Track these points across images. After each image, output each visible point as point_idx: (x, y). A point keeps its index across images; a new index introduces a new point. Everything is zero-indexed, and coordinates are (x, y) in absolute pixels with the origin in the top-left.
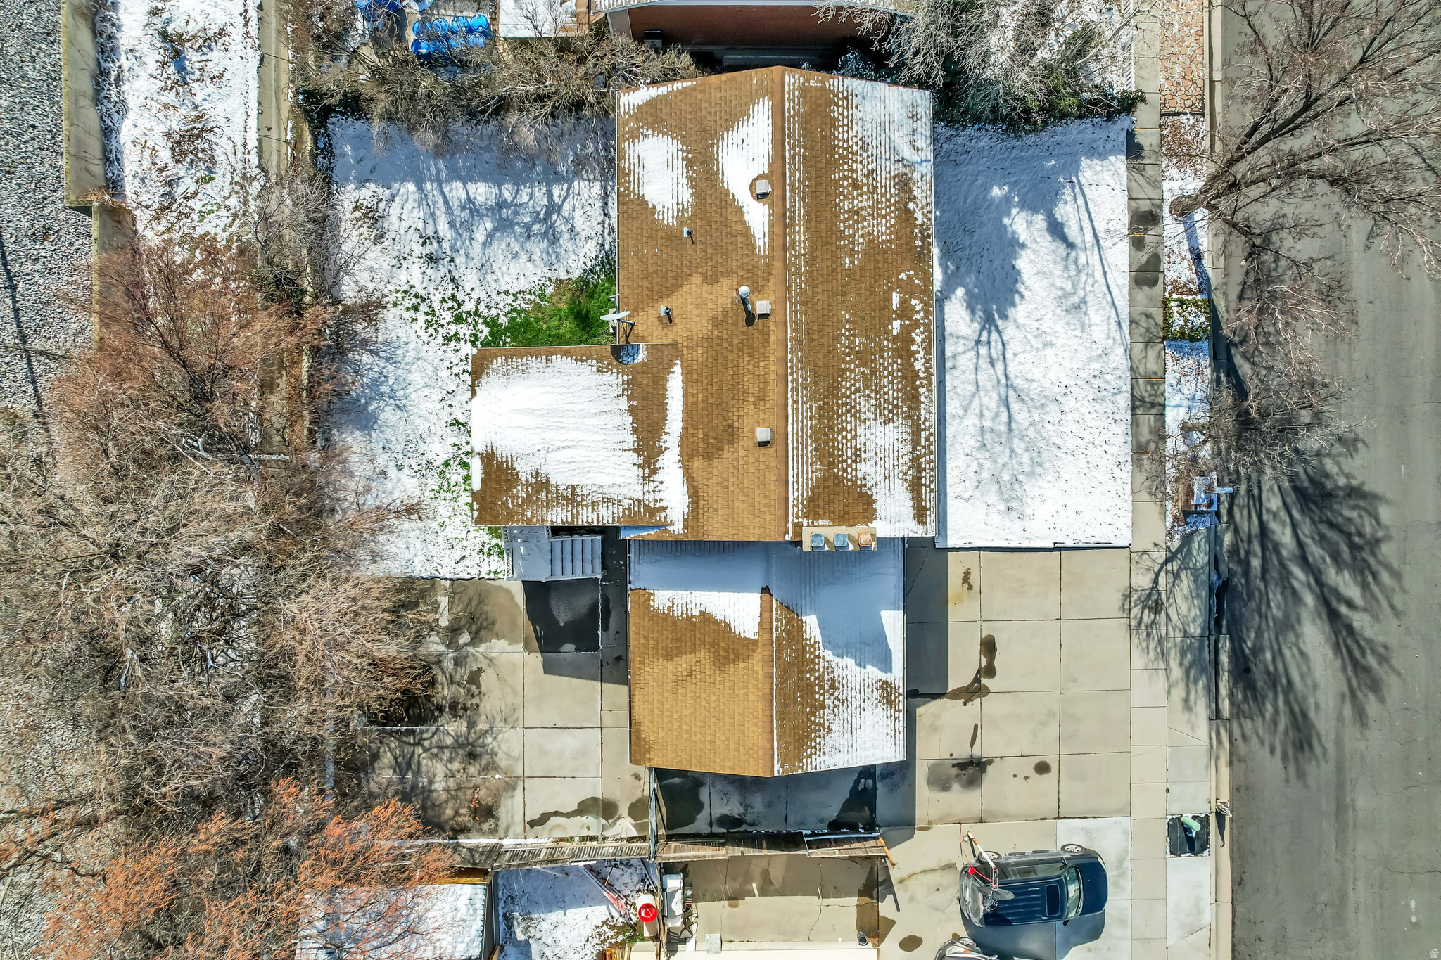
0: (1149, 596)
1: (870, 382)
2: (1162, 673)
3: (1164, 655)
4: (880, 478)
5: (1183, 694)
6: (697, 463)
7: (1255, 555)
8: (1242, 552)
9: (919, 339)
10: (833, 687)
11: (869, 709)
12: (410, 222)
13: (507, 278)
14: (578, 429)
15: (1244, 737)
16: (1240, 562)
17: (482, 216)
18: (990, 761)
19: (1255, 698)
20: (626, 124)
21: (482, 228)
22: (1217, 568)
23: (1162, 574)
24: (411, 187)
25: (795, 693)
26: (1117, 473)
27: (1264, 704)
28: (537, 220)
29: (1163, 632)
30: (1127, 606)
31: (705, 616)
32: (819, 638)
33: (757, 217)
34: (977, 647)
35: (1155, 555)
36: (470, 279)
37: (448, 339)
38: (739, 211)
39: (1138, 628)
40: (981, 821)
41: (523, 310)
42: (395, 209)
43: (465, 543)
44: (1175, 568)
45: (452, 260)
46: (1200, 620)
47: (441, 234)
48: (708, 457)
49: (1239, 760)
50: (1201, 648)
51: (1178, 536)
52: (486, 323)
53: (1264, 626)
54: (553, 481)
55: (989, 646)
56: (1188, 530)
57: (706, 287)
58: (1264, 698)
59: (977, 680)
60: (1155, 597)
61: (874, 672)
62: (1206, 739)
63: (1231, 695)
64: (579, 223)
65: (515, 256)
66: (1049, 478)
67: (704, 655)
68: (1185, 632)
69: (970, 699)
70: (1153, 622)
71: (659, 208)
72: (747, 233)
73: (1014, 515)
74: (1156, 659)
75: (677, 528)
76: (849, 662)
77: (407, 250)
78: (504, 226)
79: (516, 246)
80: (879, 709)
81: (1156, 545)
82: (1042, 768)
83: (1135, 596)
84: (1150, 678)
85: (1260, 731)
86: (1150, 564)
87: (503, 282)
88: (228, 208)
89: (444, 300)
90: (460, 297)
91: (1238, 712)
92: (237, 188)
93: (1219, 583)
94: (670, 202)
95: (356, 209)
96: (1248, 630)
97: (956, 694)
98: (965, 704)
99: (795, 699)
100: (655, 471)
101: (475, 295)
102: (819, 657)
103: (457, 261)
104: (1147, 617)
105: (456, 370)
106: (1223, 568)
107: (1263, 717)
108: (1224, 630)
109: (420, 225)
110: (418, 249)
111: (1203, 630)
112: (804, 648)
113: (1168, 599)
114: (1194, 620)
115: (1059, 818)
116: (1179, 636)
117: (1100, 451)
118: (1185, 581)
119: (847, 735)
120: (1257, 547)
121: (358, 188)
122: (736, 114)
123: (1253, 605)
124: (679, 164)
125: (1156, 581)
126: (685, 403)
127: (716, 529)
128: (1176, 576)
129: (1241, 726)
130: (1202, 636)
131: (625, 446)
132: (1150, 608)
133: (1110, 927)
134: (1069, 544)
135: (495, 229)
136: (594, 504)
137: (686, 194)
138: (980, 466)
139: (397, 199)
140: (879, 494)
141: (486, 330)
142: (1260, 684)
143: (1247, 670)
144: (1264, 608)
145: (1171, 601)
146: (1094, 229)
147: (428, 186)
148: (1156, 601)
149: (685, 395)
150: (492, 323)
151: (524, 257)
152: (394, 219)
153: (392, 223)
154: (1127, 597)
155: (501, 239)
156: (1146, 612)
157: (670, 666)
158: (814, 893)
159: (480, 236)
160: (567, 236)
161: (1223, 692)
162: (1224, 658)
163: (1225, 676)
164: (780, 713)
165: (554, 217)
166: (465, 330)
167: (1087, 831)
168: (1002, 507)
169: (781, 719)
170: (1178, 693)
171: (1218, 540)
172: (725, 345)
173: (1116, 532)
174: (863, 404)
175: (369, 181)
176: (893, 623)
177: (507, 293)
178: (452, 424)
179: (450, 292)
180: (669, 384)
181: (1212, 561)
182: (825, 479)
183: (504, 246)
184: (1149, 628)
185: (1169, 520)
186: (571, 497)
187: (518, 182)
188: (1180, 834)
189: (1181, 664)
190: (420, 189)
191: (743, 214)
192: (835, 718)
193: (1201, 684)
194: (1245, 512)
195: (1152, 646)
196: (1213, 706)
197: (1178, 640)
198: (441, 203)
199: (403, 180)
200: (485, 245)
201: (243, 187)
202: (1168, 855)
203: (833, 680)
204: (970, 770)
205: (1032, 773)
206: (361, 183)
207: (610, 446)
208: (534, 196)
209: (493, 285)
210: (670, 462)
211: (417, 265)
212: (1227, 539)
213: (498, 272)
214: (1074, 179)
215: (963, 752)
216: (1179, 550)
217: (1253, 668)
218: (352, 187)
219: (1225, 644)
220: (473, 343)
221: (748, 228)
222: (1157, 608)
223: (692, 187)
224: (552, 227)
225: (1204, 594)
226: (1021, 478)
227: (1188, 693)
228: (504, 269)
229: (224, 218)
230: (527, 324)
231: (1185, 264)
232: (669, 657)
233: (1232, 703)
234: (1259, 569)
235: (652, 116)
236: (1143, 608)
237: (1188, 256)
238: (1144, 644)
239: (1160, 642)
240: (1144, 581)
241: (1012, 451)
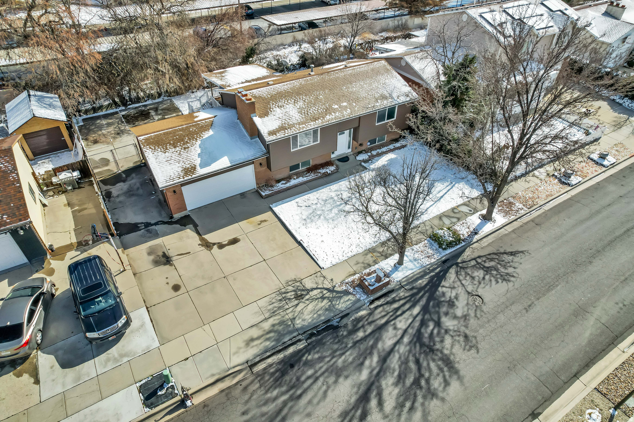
0: (303, 290)
2: (262, 317)
3: (273, 313)
5: (255, 336)
7: (365, 331)
8: (360, 324)
10: (185, 148)
11: (180, 165)
15: (245, 388)
16: (355, 326)
18: (171, 265)
19: (276, 380)
22: (342, 318)
23: (319, 290)
25: (177, 135)
26: (353, 247)
27: (275, 388)
29: (287, 307)
30: (290, 283)
32: (204, 137)
34: (231, 237)
35: (326, 282)
39: (281, 294)
40: (134, 274)
44: (327, 295)
46: (306, 323)
49: (227, 395)
50: (291, 332)
51: (344, 288)
53: (327, 359)
54: (226, 77)
55: (234, 241)
56: (351, 290)
58: (280, 385)
59: (214, 244)
60: (304, 293)
61: (198, 161)
62: (232, 365)
63: (270, 366)
66: (330, 226)
68: (294, 319)
69: (202, 245)
70: (290, 299)
73: (304, 222)
74: (269, 310)
76: (199, 151)
80: (181, 169)
81: (332, 280)
82: (176, 288)
83: (298, 284)
84: (256, 313)
85: (255, 397)
86: (320, 282)
91: (260, 376)
93: (334, 323)
96: (318, 352)
97: (202, 240)
98: (199, 245)
99: (175, 136)
100: (242, 83)
102: (196, 140)
104: (291, 295)
106: (345, 321)
107: (267, 392)
108: (309, 341)
111: (302, 328)
112: (198, 133)
113: (307, 300)
114: (304, 320)
115: (147, 308)
116: (290, 316)
117: (358, 236)
118: (323, 304)
119: (165, 160)
120: (369, 330)
123: (336, 347)
125: (312, 289)
128: (323, 298)
129: (252, 382)
130: (297, 330)
132: (296, 294)
134: (305, 245)
138: (316, 204)
140: (271, 117)
142: (287, 378)
143: (292, 366)
144: (338, 353)
145: (307, 302)
146: (443, 195)
148: (302, 295)
154: (295, 281)
156: (293, 293)
158: (76, 225)
161: (270, 361)
162: (291, 350)
163: (281, 356)
164: (167, 133)
167: (143, 325)
168: (304, 217)
169: (164, 134)
170: (255, 333)
171: (359, 309)
173: (325, 259)
176: (224, 162)
181: (344, 313)
184: (285, 299)
185: (350, 279)
186: (223, 79)
188: (157, 384)
189: (273, 325)
192: (171, 152)
193: (268, 343)
194: (383, 314)
195: (275, 305)
196: (258, 359)
197: (287, 317)
202: (138, 385)
203: (188, 148)
204: (163, 260)
205: (171, 285)
207: (245, 78)
212: (363, 313)
214: (454, 183)
215: (171, 253)
216: (337, 292)
217: (296, 368)
219: (301, 346)
222: (299, 297)
225: (323, 318)
226: (322, 217)
227: (258, 338)
231: (467, 230)
233: (265, 369)
234: (358, 338)
236: (294, 291)
237: (472, 229)
238: (274, 301)
239: (279, 308)
240: (309, 284)
241: (331, 210)
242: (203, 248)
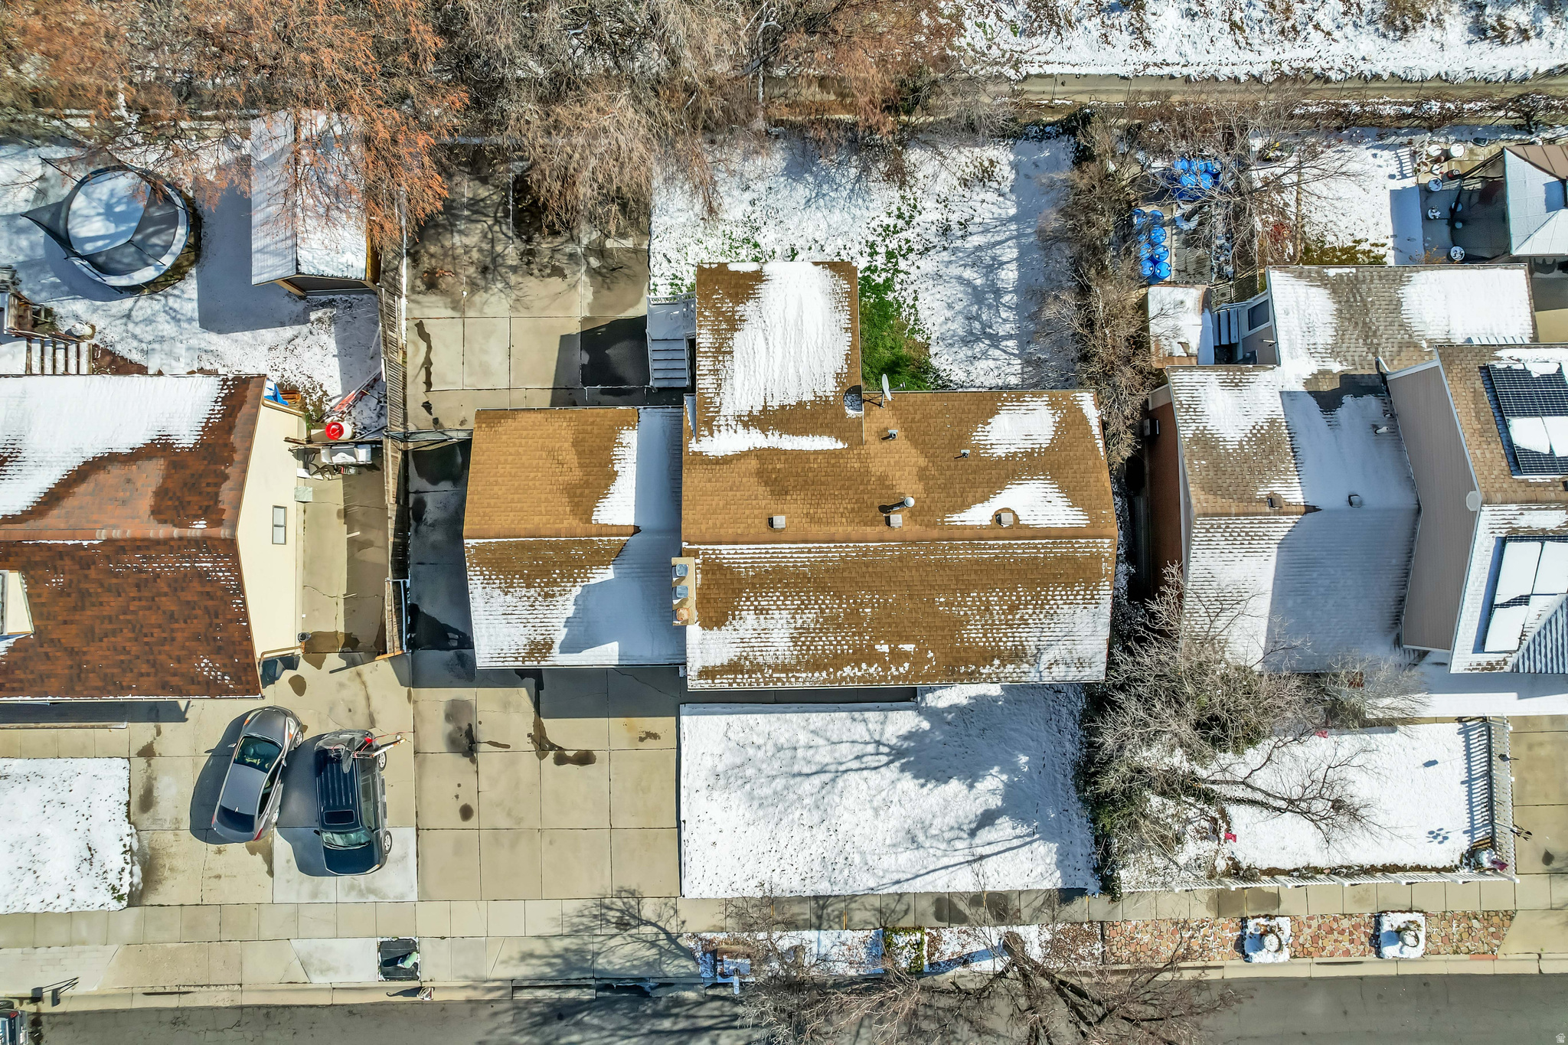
0: (633, 917)
1: (830, 623)
2: (558, 931)
3: (575, 933)
4: (741, 634)
5: (538, 952)
6: (754, 464)
7: (675, 1023)
8: (675, 1011)
9: (872, 670)
10: (547, 595)
11: (526, 631)
12: (979, 210)
13: (929, 298)
14: (784, 357)
15: (496, 1014)
16: (668, 1008)
17: (986, 275)
18: (474, 761)
19: (534, 1025)
20: (1065, 398)
21: (975, 275)
22: (661, 985)
23: (655, 930)
24: (1012, 211)
25: (541, 558)
26: (754, 883)
27: (528, 1034)
28: (984, 326)
29: (598, 932)
30: (623, 894)
31: (613, 476)
32: (592, 581)
33: (979, 515)
34: (584, 746)
35: (673, 922)
36: (927, 265)
37: (872, 245)
38: (984, 499)
39: (602, 906)
40: (416, 753)
41: (900, 314)
42: (991, 196)
43: (683, 263)
44: (661, 943)
45: (945, 249)
46: (609, 967)
47: (969, 239)
48: (759, 473)
49: (472, 1010)
50: (582, 970)
51: (692, 944)
52: (887, 280)
53: (605, 1033)
54: (736, 334)
55: (585, 758)
56: (698, 955)
57: (915, 470)
58: (534, 1033)
59: (553, 747)
60: (633, 922)
61: (560, 636)
62: (493, 976)
63: (537, 1001)
64: (983, 365)
65: (950, 306)
66: (748, 815)
67: (577, 474)
68: (599, 954)
69: (534, 740)
70: (608, 921)
71: (988, 428)
72: (964, 506)
73: (712, 781)
74: (573, 924)
75: (694, 446)
76: (570, 610)
77: (954, 208)
78: (977, 295)
79: (958, 307)
80: (525, 642)
81: (684, 922)
82: (466, 812)
83: (633, 902)
84: (554, 919)
85: (501, 1031)
86: (665, 917)
87: (926, 295)
88: (989, 48)
89: (908, 241)
90: (912, 256)
91: (519, 1008)
92: (1007, 55)
93: (646, 986)
94: (993, 437)
95: (991, 162)
96: (600, 1017)
97: (539, 727)
98: (529, 735)
99: (535, 559)
100: (746, 425)
101: (913, 270)
102: (575, 581)
103: (945, 253)
104: (613, 915)
105: (843, 252)
106: (660, 992)
107: (515, 1033)
108: (600, 994)
109: (977, 220)
110: (954, 218)
111: (600, 971)
112: (583, 567)
113: (631, 936)
114: (610, 962)
115: (417, 829)
116: (595, 947)
117: (774, 865)
118: (648, 953)
119: (501, 610)
120: (682, 1024)
121: (1010, 163)
122: (1073, 493)
123: (626, 1022)
124: (1028, 445)
125: (648, 923)
126: (808, 452)
127: (692, 481)
128: (653, 944)
129: (506, 1011)
130: (593, 971)
131: (769, 399)
132: (621, 918)
133: (309, 882)
134: (684, 836)
135: (975, 288)
136: (715, 372)
137: (1000, 451)
138: (759, 747)
139: (1001, 199)
140: (726, 634)
141: (880, 281)
142: (547, 1029)
143: (561, 1017)
144: (622, 1033)
145: (629, 939)
146: (988, 856)
147: (1014, 227)
148: (628, 924)
149: (816, 452)
150: (888, 285)
151: (949, 314)
152: (982, 196)
153: (979, 194)
154: (632, 894)
155: (967, 293)
156: (618, 914)
157: (567, 445)
158: (349, 589)
159: (968, 274)
160: (970, 353)
161: (540, 993)
162: (572, 994)
163: (554, 994)
164: (522, 544)
165: (987, 342)
166: (880, 261)
167: (404, 857)
168: (720, 768)
169: (517, 545)
170: (539, 947)
171: (690, 986)
172: (861, 487)
173: (696, 882)
174: (810, 616)
175: (1017, 173)
176: (606, 654)
177: (916, 299)
178: (793, 250)
179: (916, 247)
180: (826, 438)
181: (668, 981)
182: (740, 580)
183: (960, 296)
184: (602, 917)
185: (709, 936)
186: (722, 351)
187: (1018, 308)
188: (400, 952)
189: (567, 950)
190: (1011, 219)
191: (982, 502)
192: (518, 598)
193: (547, 970)
194: (716, 1013)
195: (585, 920)
196: (526, 984)
197: (590, 947)
198: (999, 239)
199: (1018, 204)
200: (960, 279)
201: (1009, 60)
202: (380, 940)
203: (553, 596)
204: (465, 742)
205: (461, 802)
206: (1015, 166)
207: (769, 385)
208: (1006, 322)
209: (923, 286)
210: (756, 439)
211: (940, 217)
212: (690, 995)
213: (935, 290)
214: (1037, 836)
215: (483, 734)
216: (679, 946)
217: (564, 1023)
218: (1012, 157)
219: (587, 995)
220: (868, 268)
221: (969, 507)
222: (622, 925)
223: (1007, 457)
224: (978, 339)
225: (636, 972)
226: (748, 787)
227: (540, 957)
228: (938, 296)
229: (981, 43)
230: (887, 317)
231: (958, 949)
232: (575, 444)
233: (528, 1002)
234: (660, 1028)
235: (1071, 423)
236: (621, 911)
237: (966, 951)
238: (586, 912)
239: (588, 928)
240: (648, 911)
241: (774, 777)
242: (532, 747)
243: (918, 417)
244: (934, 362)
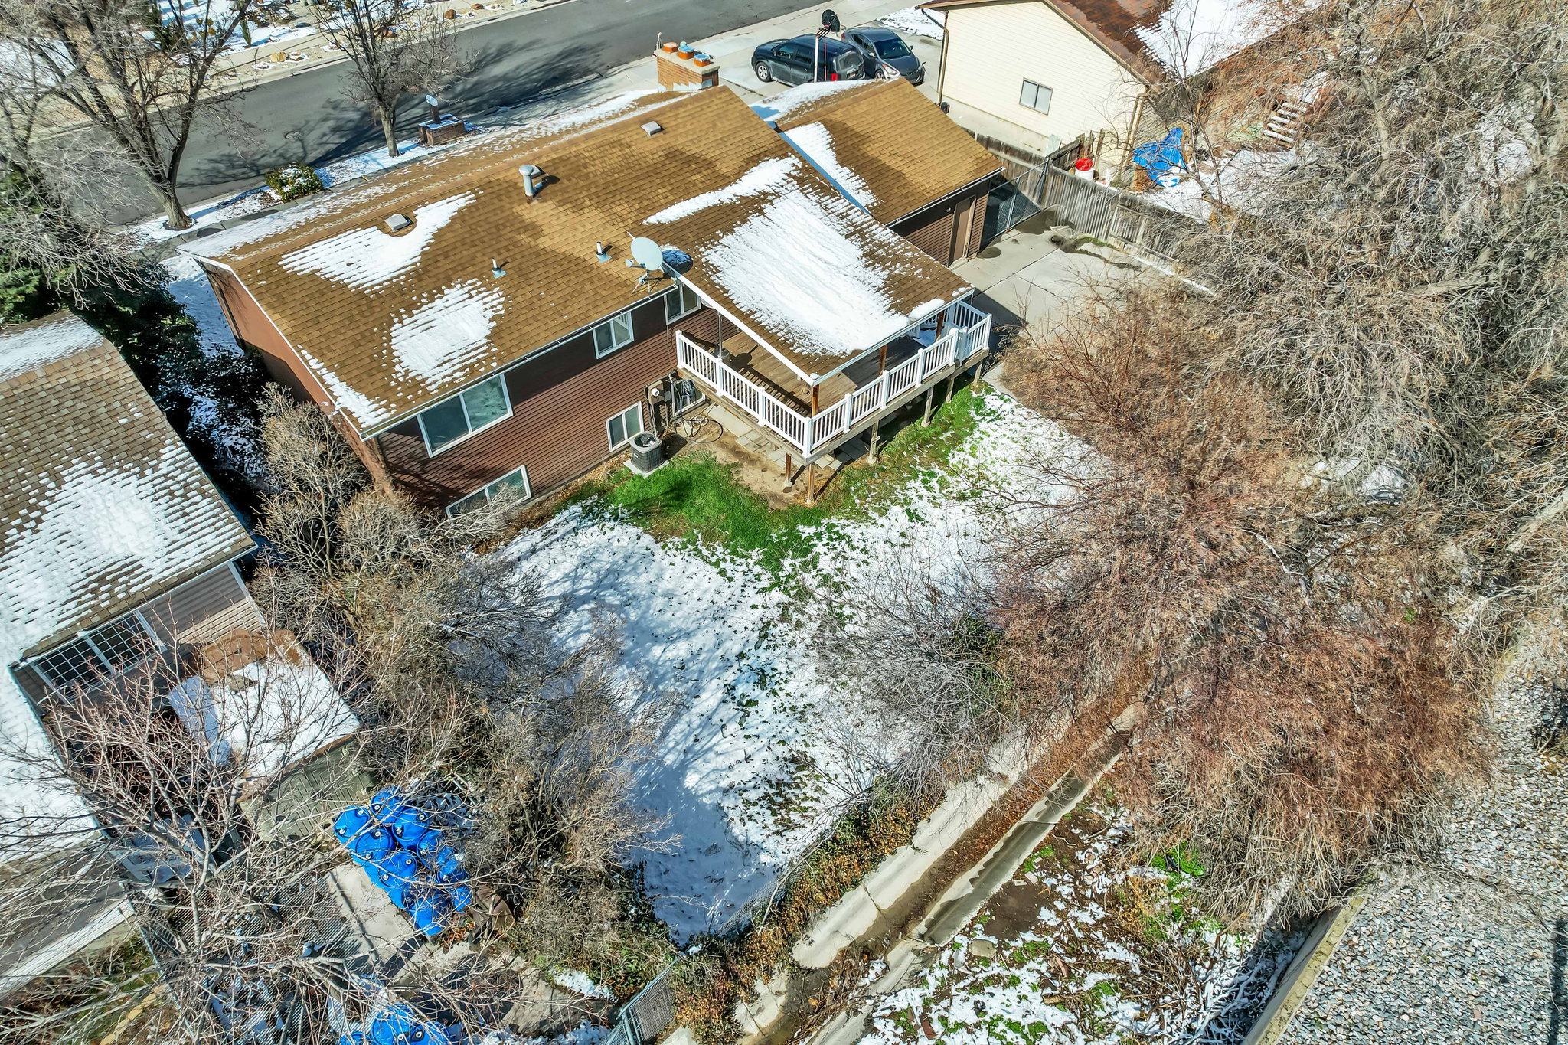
2: (599, 99)
6: (724, 168)
7: (467, 103)
8: (470, 108)
12: (741, 742)
13: (705, 584)
15: (603, 65)
16: (479, 106)
17: (654, 666)
19: (571, 70)
20: (404, 403)
21: (669, 655)
22: (495, 111)
24: (691, 780)
27: (571, 67)
28: (602, 605)
33: (434, 217)
36: (746, 618)
37: (837, 588)
38: (439, 235)
41: (726, 546)
42: (742, 774)
44: (515, 121)
45: (741, 656)
46: (543, 103)
47: (720, 695)
48: (709, 164)
50: (561, 96)
51: (490, 128)
52: (779, 567)
53: (516, 84)
54: (860, 252)
56: (480, 128)
57: (547, 230)
58: (567, 68)
62: (622, 74)
63: (579, 77)
64: (568, 565)
65: (669, 595)
71: (490, 314)
72: (460, 217)
77: (781, 716)
78: (643, 633)
79: (658, 603)
87: (714, 585)
88: (980, 1009)
89: (799, 625)
90: (776, 613)
91: (589, 72)
92: (937, 1027)
93: (505, 107)
94: (475, 306)
95: (790, 826)
100: (766, 194)
101: (759, 600)
103: (736, 649)
105: (863, 557)
106: (491, 109)
108: (538, 94)
109: (733, 727)
110: (767, 705)
111: (548, 100)
114: (546, 104)
121: (759, 848)
124: (420, 317)
126: (679, 200)
131: (766, 221)
135: (656, 639)
137: (454, 294)
139: (724, 784)
141: (786, 563)
147: (670, 759)
149: (672, 203)
150: (772, 562)
151: (663, 586)
152: (757, 764)
153: (764, 762)
155: (666, 624)
157: (906, 171)
159: (680, 650)
160: (595, 566)
163: (569, 84)
165: (583, 592)
166: (810, 581)
172: (593, 190)
175: (735, 843)
177: (722, 573)
178: (919, 519)
179: (782, 627)
180: (673, 219)
183: (668, 615)
190: (683, 768)
191: (440, 230)
198: (677, 728)
199: (691, 797)
200: (688, 635)
201: (926, 1020)
206: (747, 850)
209: (727, 592)
211: (790, 687)
213: (708, 597)
218: (764, 858)
220: (814, 562)
221: (453, 219)
223: (441, 291)
224: (598, 585)
225: (521, 108)
227: (601, 88)
228: (696, 595)
229: (1001, 999)
230: (739, 531)
231: (238, 205)
232: (899, 175)
233: (586, 75)
234: (476, 99)
237: (229, 206)
243: (588, 287)
244: (634, 531)
